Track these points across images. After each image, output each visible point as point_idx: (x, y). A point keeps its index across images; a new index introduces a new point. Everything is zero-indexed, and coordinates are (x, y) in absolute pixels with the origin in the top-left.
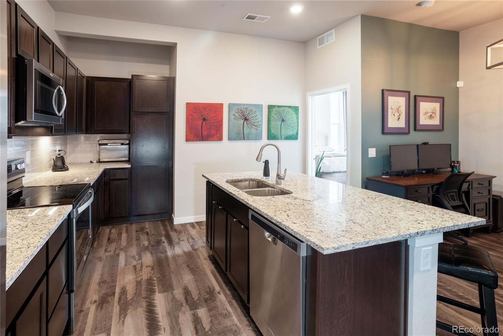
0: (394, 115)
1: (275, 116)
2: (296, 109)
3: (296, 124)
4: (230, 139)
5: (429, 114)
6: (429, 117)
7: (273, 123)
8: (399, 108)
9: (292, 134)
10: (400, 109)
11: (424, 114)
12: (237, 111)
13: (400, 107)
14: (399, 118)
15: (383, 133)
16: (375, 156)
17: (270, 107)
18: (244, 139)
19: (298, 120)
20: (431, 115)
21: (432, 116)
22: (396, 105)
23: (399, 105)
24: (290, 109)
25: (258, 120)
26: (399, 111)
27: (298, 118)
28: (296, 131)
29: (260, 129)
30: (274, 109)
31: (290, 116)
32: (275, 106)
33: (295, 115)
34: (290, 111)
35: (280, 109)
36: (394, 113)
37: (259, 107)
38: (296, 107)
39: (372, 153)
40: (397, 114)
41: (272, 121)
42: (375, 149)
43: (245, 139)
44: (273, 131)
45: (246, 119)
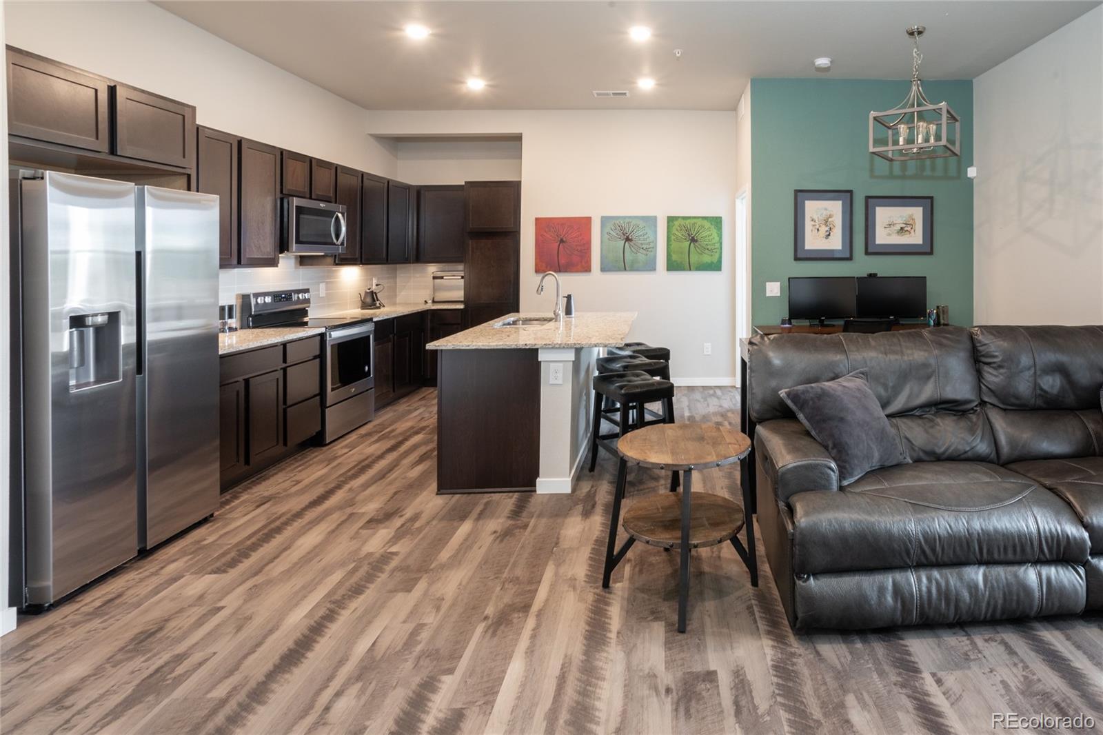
0: (818, 230)
1: (677, 233)
2: (717, 222)
3: (717, 245)
4: (603, 269)
5: (898, 227)
6: (898, 232)
7: (674, 245)
8: (828, 219)
9: (709, 262)
10: (830, 220)
11: (885, 227)
12: (613, 227)
13: (830, 216)
14: (829, 235)
15: (797, 259)
16: (779, 295)
17: (671, 220)
18: (625, 269)
19: (721, 238)
20: (902, 228)
21: (906, 229)
22: (822, 214)
23: (829, 214)
24: (706, 221)
25: (648, 241)
26: (828, 223)
27: (721, 235)
28: (717, 256)
29: (652, 253)
30: (676, 223)
31: (708, 233)
32: (679, 217)
33: (714, 232)
34: (707, 224)
35: (688, 222)
36: (817, 227)
37: (651, 221)
38: (717, 218)
39: (774, 289)
40: (824, 229)
41: (673, 241)
42: (779, 283)
43: (627, 269)
44: (674, 257)
45: (628, 239)
